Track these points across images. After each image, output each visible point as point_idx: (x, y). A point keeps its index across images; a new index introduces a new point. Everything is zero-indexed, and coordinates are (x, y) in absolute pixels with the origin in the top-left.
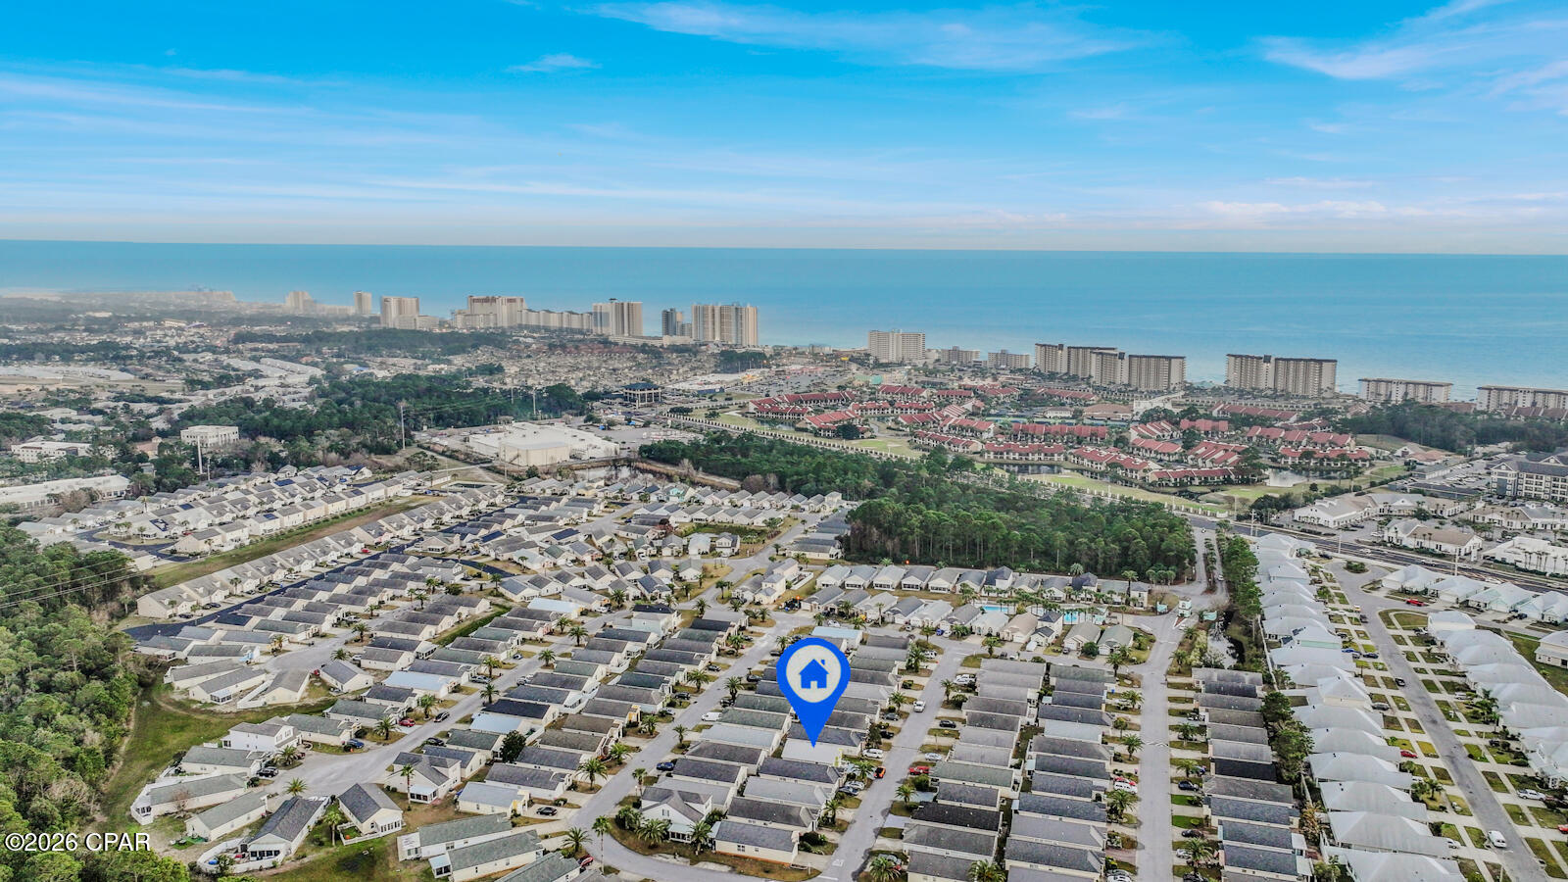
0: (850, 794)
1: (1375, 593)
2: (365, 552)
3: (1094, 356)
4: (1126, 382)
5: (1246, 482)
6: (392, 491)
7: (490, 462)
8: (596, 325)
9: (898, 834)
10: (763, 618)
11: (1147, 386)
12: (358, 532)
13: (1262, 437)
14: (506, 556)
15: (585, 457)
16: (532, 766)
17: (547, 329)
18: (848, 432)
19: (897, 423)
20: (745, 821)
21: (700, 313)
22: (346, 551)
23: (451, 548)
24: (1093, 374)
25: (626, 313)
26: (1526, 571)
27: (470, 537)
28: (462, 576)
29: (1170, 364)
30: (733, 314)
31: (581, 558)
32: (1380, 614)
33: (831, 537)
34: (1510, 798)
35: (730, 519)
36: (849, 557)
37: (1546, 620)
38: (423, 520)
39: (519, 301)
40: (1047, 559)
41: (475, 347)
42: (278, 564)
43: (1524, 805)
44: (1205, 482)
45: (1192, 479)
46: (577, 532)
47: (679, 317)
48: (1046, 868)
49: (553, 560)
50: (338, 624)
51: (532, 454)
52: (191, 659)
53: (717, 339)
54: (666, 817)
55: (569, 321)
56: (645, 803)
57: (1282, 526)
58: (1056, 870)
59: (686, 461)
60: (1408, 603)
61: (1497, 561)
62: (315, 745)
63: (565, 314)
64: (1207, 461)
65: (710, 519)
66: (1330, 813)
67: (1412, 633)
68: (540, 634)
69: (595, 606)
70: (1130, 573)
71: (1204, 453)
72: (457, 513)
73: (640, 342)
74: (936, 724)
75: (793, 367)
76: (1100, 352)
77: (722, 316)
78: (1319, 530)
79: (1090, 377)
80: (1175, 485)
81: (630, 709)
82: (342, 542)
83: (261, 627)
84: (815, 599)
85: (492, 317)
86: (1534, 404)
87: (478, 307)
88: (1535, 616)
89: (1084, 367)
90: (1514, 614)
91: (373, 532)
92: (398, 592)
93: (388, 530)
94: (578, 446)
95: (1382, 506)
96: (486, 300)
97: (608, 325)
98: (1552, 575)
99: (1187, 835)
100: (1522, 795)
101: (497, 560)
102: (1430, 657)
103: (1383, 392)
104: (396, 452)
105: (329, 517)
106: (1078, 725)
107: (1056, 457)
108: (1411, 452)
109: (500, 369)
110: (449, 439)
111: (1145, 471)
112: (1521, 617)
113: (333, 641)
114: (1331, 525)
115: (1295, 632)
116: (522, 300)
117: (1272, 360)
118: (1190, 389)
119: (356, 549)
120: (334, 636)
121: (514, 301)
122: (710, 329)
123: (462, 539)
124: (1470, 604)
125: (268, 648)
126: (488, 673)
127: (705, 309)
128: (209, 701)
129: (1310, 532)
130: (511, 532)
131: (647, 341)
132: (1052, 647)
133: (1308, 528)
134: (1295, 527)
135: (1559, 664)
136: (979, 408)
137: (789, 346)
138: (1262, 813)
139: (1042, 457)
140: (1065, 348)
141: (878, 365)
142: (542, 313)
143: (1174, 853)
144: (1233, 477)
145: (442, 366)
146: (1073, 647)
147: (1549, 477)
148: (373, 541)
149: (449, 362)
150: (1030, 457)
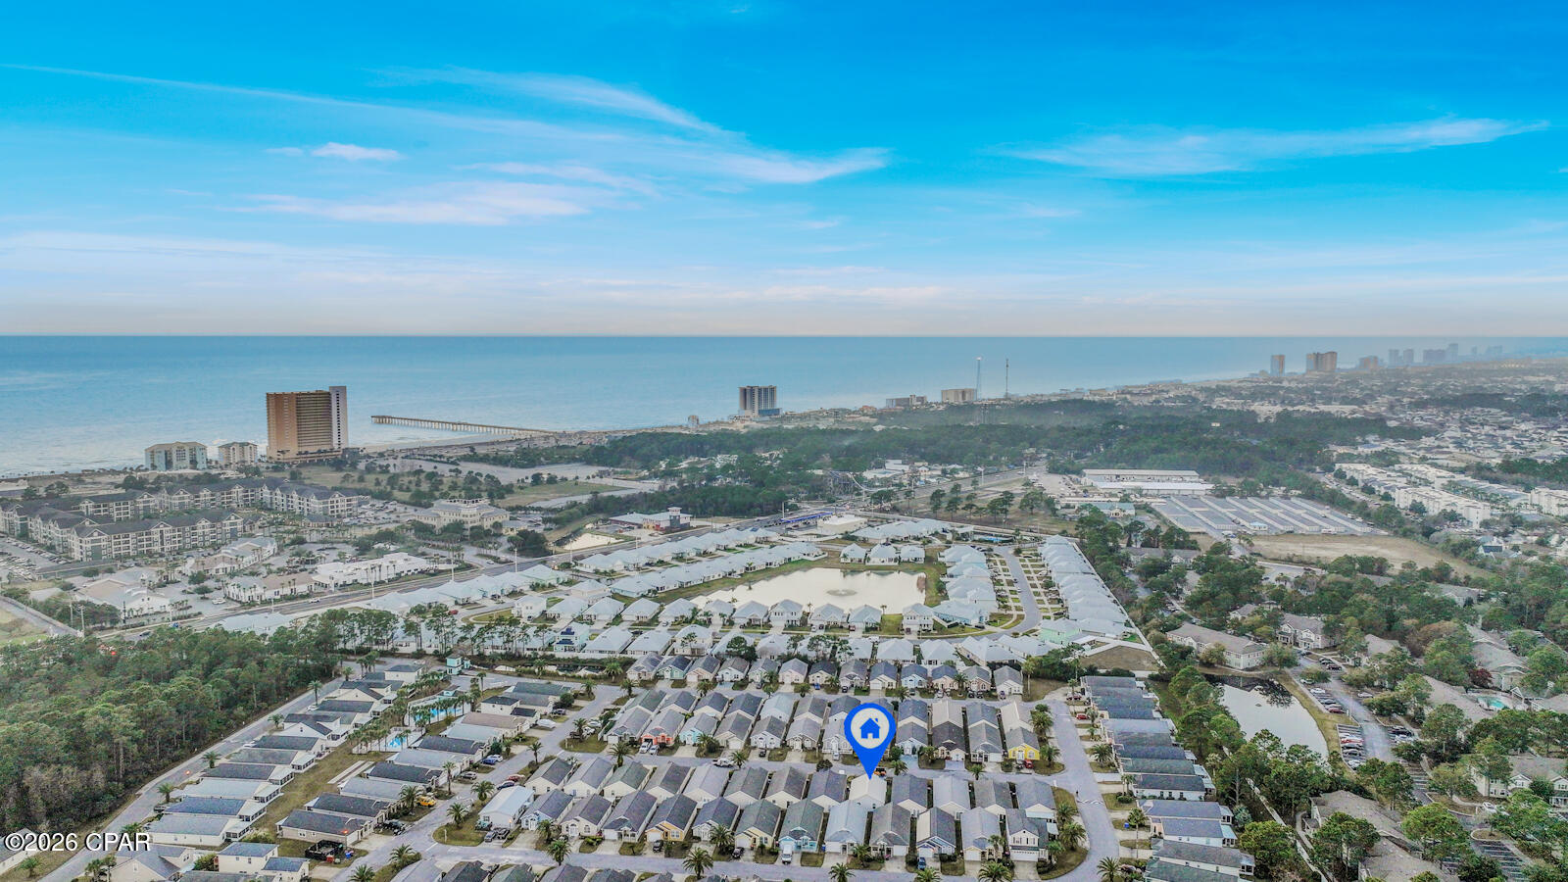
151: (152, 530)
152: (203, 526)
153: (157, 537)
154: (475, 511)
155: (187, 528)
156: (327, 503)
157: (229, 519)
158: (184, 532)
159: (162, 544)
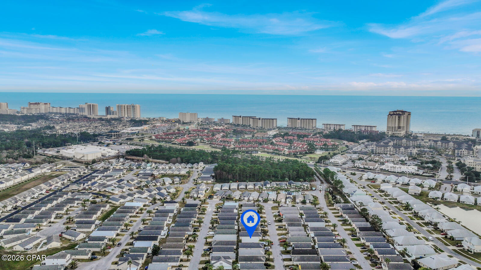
0: (268, 250)
1: (362, 180)
2: (47, 192)
3: (251, 119)
4: (261, 126)
5: (311, 153)
6: (43, 171)
7: (72, 159)
8: (80, 112)
9: (290, 260)
10: (205, 202)
11: (267, 127)
12: (43, 186)
13: (307, 140)
14: (103, 190)
15: (107, 155)
16: (164, 256)
17: (61, 114)
18: (191, 144)
19: (204, 140)
20: (245, 262)
21: (119, 107)
22: (40, 193)
23: (81, 188)
24: (251, 124)
25: (91, 108)
26: (391, 172)
27: (86, 184)
28: (92, 198)
29: (273, 121)
30: (132, 108)
31: (131, 188)
32: (367, 185)
33: (209, 176)
34: (425, 228)
35: (172, 172)
36: (217, 181)
37: (404, 183)
38: (64, 180)
39: (48, 104)
40: (276, 177)
41: (38, 120)
42: (18, 199)
43: (430, 229)
44: (301, 154)
45: (297, 153)
46: (123, 180)
47: (111, 109)
48: (336, 262)
49: (122, 190)
50: (56, 218)
51: (89, 155)
52: (4, 237)
53: (126, 116)
54: (221, 265)
55: (69, 111)
56: (212, 262)
57: (328, 164)
58: (338, 262)
59: (145, 155)
60: (371, 182)
61: (383, 170)
62: (79, 260)
63: (68, 108)
64: (298, 148)
65: (165, 173)
66: (393, 238)
67: (378, 190)
68: (134, 214)
69: (147, 203)
70: (301, 180)
71: (297, 145)
72: (74, 177)
73: (99, 117)
74: (277, 227)
75: (158, 124)
76: (253, 118)
77: (127, 108)
78: (338, 165)
79: (250, 125)
80: (293, 155)
81: (185, 234)
82: (39, 190)
83: (26, 222)
84: (218, 195)
85: (38, 109)
86: (365, 129)
87: (32, 106)
88: (401, 183)
89: (247, 122)
90: (396, 183)
91: (48, 185)
92: (72, 205)
93: (53, 184)
94: (103, 152)
95: (349, 157)
96: (36, 104)
97: (85, 112)
98: (397, 172)
99: (362, 249)
100: (428, 227)
101: (100, 191)
102: (386, 195)
103: (328, 127)
104: (33, 157)
105: (23, 181)
106: (316, 223)
107: (256, 148)
108: (346, 143)
109: (54, 127)
110: (51, 152)
111: (284, 151)
112: (398, 183)
113: (59, 224)
114: (340, 163)
115: (354, 192)
116: (50, 104)
117: (300, 119)
118: (279, 128)
119: (44, 192)
120: (57, 222)
121: (47, 104)
122: (123, 113)
123: (84, 185)
124: (385, 181)
125: (35, 229)
126: (126, 228)
127: (121, 106)
128: (23, 250)
129: (336, 165)
130: (99, 181)
131: (102, 117)
132: (293, 202)
133: (335, 164)
134: (332, 164)
135: (414, 194)
136: (225, 135)
137: (152, 118)
138: (378, 240)
139: (252, 148)
140: (242, 117)
141: (184, 123)
142: (58, 108)
143: (362, 254)
144: (307, 152)
145: (29, 127)
146: (299, 202)
147: (383, 148)
148: (48, 188)
149: (31, 125)
150: (249, 149)
151: (388, 148)
152: (402, 149)
153: (389, 150)
154: (472, 161)
155: (397, 149)
156: (459, 151)
157: (410, 149)
158: (397, 150)
159: (390, 152)
